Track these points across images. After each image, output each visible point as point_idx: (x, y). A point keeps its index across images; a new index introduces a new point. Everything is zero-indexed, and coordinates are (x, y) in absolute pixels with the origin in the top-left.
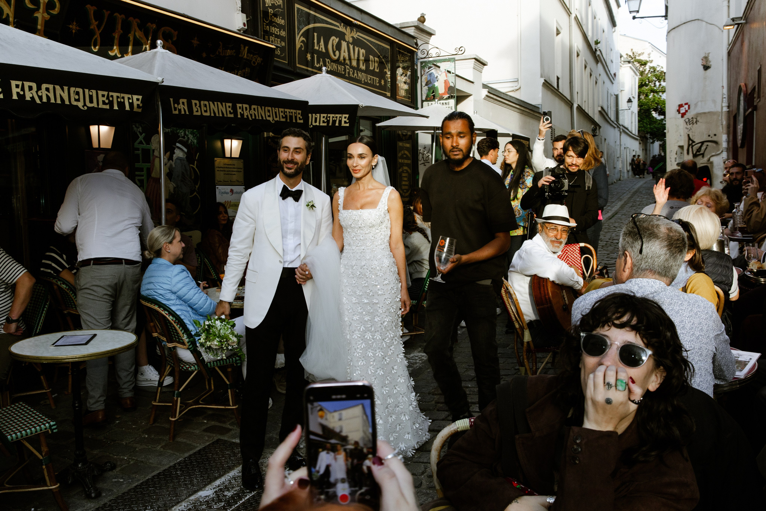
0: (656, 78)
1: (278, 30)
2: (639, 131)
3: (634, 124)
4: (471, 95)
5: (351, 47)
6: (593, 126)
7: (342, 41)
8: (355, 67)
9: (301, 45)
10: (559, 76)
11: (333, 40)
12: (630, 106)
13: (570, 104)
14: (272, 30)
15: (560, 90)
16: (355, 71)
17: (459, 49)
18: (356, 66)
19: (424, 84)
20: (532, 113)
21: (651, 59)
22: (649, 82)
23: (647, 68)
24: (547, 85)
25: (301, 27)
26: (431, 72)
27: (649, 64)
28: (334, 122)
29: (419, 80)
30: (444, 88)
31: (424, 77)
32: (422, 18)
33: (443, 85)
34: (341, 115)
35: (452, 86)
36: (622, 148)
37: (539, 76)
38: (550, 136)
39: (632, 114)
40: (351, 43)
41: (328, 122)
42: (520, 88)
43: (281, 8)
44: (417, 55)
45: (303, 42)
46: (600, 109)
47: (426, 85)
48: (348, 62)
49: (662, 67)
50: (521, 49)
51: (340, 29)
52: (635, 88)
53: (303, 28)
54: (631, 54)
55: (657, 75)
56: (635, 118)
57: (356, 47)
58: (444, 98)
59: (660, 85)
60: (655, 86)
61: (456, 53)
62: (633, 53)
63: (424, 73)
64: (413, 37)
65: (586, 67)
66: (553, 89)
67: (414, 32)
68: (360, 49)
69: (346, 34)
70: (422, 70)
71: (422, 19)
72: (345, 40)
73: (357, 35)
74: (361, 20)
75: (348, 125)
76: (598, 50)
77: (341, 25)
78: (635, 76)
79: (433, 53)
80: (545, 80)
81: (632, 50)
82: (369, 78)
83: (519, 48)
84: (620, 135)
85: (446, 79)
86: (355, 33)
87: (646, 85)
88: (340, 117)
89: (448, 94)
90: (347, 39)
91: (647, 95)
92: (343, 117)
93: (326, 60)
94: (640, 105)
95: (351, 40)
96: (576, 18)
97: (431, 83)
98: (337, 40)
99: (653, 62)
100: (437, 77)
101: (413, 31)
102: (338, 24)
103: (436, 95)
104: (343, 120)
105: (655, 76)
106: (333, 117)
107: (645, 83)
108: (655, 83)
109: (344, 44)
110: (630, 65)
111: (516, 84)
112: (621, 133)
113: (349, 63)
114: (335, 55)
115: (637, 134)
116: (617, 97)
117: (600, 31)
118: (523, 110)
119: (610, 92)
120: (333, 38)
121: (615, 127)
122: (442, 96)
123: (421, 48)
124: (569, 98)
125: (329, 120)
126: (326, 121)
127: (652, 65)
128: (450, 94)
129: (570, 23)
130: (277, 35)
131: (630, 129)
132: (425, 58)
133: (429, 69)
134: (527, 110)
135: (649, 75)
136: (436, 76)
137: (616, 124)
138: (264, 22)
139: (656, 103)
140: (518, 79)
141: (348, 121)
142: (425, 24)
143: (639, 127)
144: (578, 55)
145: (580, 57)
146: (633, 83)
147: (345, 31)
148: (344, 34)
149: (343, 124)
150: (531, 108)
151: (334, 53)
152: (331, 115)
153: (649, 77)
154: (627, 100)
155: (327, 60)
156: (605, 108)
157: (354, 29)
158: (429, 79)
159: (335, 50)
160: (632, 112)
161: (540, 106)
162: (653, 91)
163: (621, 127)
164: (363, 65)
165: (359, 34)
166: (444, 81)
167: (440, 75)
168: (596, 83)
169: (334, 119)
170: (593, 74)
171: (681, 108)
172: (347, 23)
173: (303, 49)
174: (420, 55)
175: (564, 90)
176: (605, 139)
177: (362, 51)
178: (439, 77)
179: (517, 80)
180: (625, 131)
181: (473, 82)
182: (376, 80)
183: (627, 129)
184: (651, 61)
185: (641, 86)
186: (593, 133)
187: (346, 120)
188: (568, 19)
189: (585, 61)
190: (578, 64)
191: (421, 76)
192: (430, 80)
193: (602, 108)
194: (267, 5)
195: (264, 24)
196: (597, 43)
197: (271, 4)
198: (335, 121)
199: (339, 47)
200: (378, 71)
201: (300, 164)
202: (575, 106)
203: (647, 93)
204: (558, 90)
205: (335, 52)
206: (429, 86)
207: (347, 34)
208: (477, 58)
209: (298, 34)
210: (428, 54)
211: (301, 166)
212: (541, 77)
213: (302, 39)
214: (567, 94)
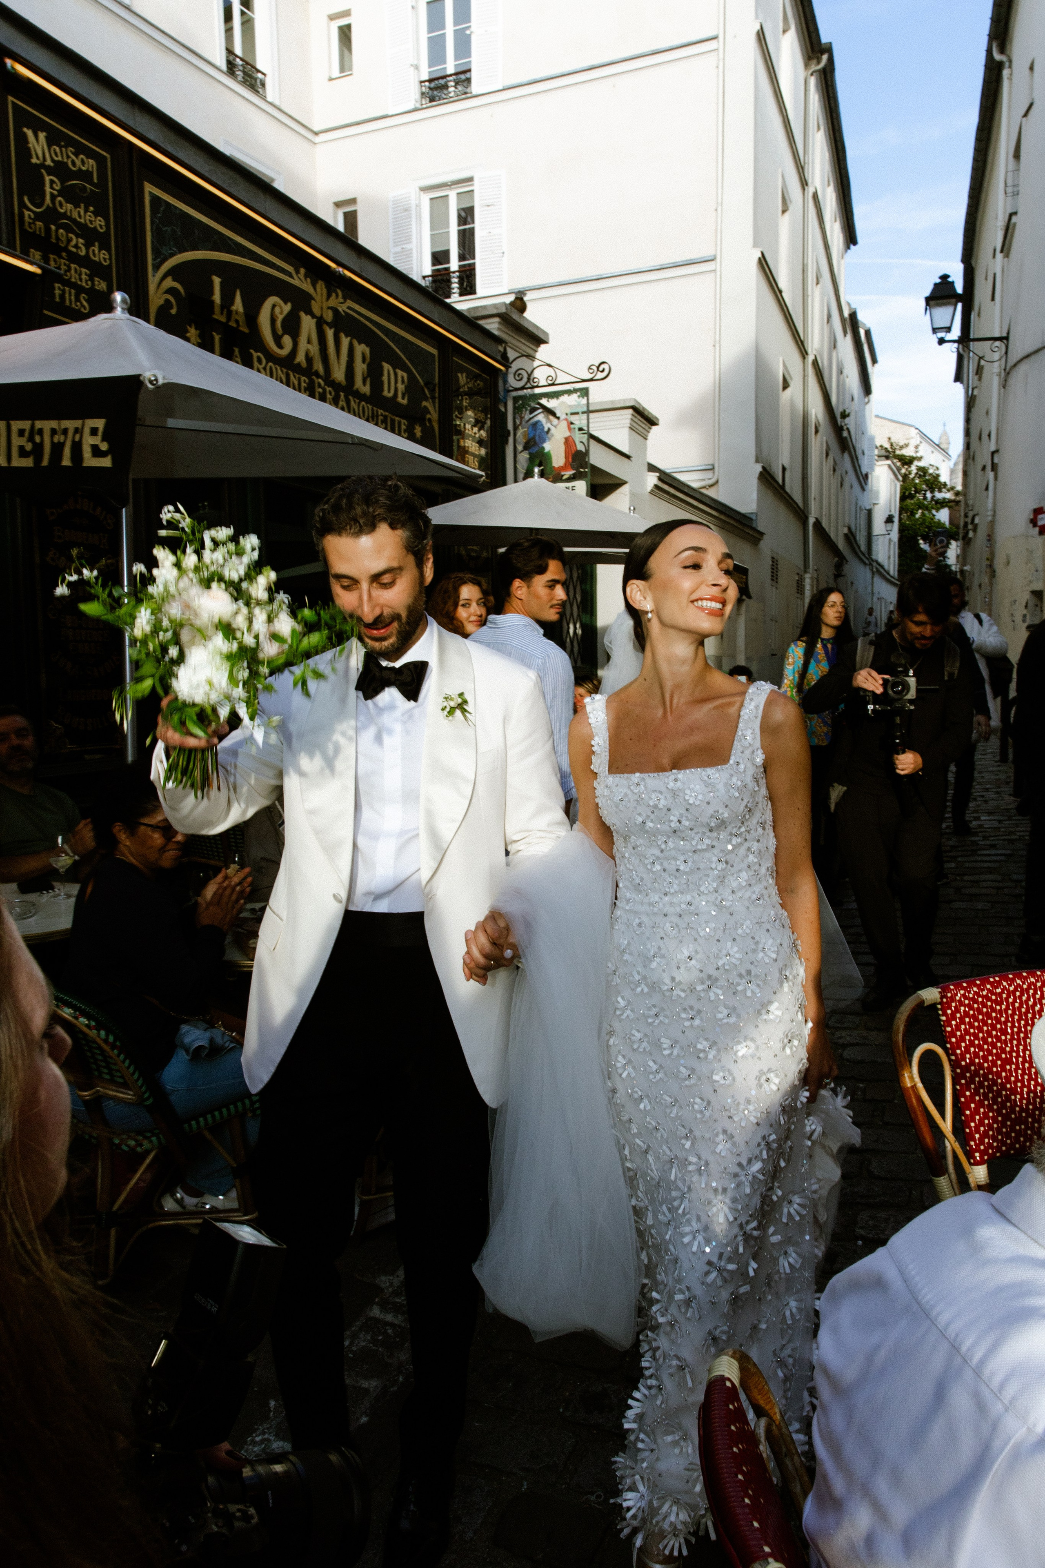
0: (927, 486)
1: (81, 241)
2: (899, 571)
3: (892, 559)
4: (625, 483)
5: (330, 333)
6: (837, 559)
7: (302, 314)
8: (340, 384)
9: (167, 301)
10: (786, 466)
11: (274, 306)
12: (889, 528)
13: (801, 515)
14: (57, 238)
15: (788, 489)
16: (342, 394)
17: (598, 368)
18: (344, 383)
19: (520, 448)
20: (741, 527)
21: (919, 455)
22: (916, 492)
23: (913, 469)
24: (766, 477)
25: (165, 251)
26: (536, 419)
27: (916, 463)
28: (57, 449)
29: (511, 439)
30: (563, 455)
31: (520, 432)
32: (518, 302)
33: (562, 448)
34: (78, 423)
35: (581, 451)
36: (875, 599)
37: (753, 459)
38: (770, 574)
39: (890, 543)
40: (327, 323)
41: (38, 450)
42: (717, 482)
43: (91, 182)
44: (505, 381)
45: (171, 291)
46: (846, 531)
47: (526, 448)
48: (319, 366)
49: (937, 469)
50: (719, 410)
51: (296, 282)
52: (895, 501)
53: (172, 255)
54: (887, 446)
55: (928, 480)
56: (895, 551)
57: (342, 336)
58: (564, 478)
59: (933, 497)
60: (925, 498)
61: (590, 376)
62: (892, 445)
63: (521, 423)
64: (498, 340)
65: (827, 455)
66: (775, 485)
67: (499, 329)
68: (355, 343)
69: (313, 299)
70: (517, 416)
71: (519, 304)
72: (309, 312)
73: (346, 306)
74: (358, 271)
75: (106, 462)
76: (845, 428)
77: (297, 272)
78: (896, 482)
79: (541, 375)
80: (763, 468)
81: (889, 439)
82: (381, 418)
83: (717, 406)
84: (873, 578)
85: (567, 434)
86: (342, 301)
87: (911, 497)
88: (77, 430)
89: (573, 468)
90: (316, 310)
91: (913, 514)
92: (87, 431)
93: (251, 355)
94: (902, 529)
95: (329, 316)
96: (815, 363)
97: (535, 444)
98: (287, 308)
99: (923, 461)
100: (549, 429)
101: (496, 326)
102: (290, 269)
103: (548, 471)
104: (89, 441)
105: (927, 483)
106: (54, 432)
107: (910, 494)
108: (925, 494)
109: (308, 324)
110: (889, 462)
111: (709, 475)
112: (873, 573)
113: (321, 371)
114: (280, 346)
115: (896, 576)
116: (869, 513)
117: (848, 398)
118: (724, 521)
119: (860, 503)
120: (273, 300)
121: (865, 564)
122: (559, 474)
123: (515, 366)
124: (801, 504)
125: (41, 444)
126: (29, 447)
127: (921, 464)
128: (576, 469)
129: (804, 371)
130: (76, 254)
131: (886, 567)
132: (523, 388)
133: (531, 413)
134: (732, 522)
135: (917, 481)
136: (546, 429)
137: (866, 557)
138: (22, 205)
139: (927, 527)
140: (713, 465)
141: (104, 447)
142: (525, 315)
143: (900, 565)
144: (817, 432)
145: (819, 434)
146: (893, 492)
147: (310, 290)
148: (310, 298)
149: (89, 460)
150: (737, 517)
151: (278, 340)
152: (47, 425)
153: (916, 484)
154: (884, 519)
155: (255, 355)
156: (853, 528)
157: (339, 291)
158: (531, 435)
159: (280, 331)
160: (890, 540)
161: (753, 517)
162: (920, 506)
163: (875, 564)
164: (364, 383)
165: (349, 303)
166: (564, 440)
167: (555, 427)
168: (842, 485)
169: (56, 439)
170: (837, 469)
171: (1040, 517)
172: (316, 271)
173: (173, 311)
174: (513, 382)
175: (793, 488)
176: (852, 583)
177: (361, 349)
178: (553, 429)
179: (711, 467)
180: (879, 570)
181: (628, 457)
182: (399, 423)
183: (882, 567)
184: (920, 459)
185: (903, 498)
186: (837, 571)
187: (96, 440)
188: (801, 363)
189: (827, 443)
190: (816, 445)
191: (516, 428)
192: (534, 438)
193: (849, 529)
194: (34, 160)
195: (27, 213)
196: (844, 415)
197: (53, 160)
198: (61, 446)
199: (292, 326)
200: (405, 402)
201: (404, 615)
202: (811, 521)
203: (913, 509)
204: (783, 487)
205: (282, 336)
206: (531, 450)
207: (318, 298)
208: (637, 406)
209: (156, 267)
210: (529, 379)
211: (408, 616)
212: (757, 461)
213: (169, 283)
214: (797, 497)
